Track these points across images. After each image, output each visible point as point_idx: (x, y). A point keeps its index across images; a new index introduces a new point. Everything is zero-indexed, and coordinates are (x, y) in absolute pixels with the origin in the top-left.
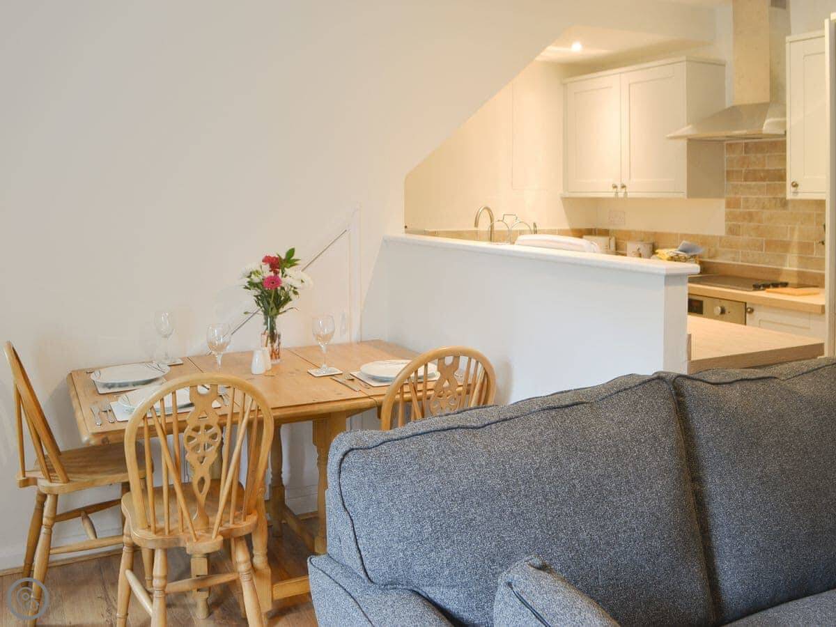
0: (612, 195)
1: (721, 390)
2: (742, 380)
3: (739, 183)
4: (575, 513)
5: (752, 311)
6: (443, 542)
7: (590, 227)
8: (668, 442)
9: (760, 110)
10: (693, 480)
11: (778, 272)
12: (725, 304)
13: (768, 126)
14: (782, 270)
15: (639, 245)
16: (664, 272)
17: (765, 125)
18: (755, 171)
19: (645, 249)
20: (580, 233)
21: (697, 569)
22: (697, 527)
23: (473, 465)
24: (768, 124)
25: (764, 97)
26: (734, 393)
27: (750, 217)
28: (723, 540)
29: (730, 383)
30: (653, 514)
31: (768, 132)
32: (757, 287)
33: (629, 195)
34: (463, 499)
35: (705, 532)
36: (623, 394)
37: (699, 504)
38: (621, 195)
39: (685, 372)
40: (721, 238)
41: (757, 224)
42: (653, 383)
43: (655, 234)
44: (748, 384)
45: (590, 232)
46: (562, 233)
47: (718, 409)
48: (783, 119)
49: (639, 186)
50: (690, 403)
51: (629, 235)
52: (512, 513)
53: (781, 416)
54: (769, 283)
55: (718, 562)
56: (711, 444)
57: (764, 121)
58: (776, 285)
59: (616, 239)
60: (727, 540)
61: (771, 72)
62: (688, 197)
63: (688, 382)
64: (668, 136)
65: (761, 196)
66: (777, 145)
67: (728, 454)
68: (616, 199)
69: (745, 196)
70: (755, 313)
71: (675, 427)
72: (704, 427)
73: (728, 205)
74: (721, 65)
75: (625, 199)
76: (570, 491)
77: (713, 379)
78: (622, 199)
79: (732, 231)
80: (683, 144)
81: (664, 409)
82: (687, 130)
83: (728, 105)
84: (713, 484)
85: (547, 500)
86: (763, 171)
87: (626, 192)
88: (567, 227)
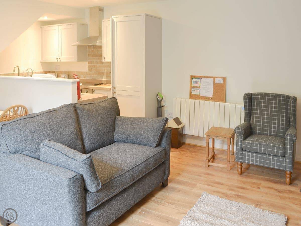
0: (56, 61)
1: (84, 106)
2: (89, 104)
3: (91, 57)
4: (54, 133)
5: (94, 91)
6: (27, 141)
7: (49, 70)
8: (73, 117)
9: (96, 38)
10: (79, 125)
11: (101, 81)
12: (87, 90)
13: (98, 43)
14: (102, 80)
15: (65, 75)
16: (71, 81)
17: (97, 42)
18: (95, 54)
19: (66, 76)
20: (46, 72)
21: (80, 143)
22: (80, 134)
23: (32, 125)
24: (98, 42)
25: (97, 35)
26: (87, 107)
27: (94, 66)
28: (85, 137)
29: (86, 105)
30: (71, 132)
31: (98, 44)
32: (95, 85)
33: (62, 61)
34: (30, 132)
35: (82, 136)
36: (63, 108)
37: (80, 130)
38: (59, 61)
39: (77, 103)
40: (87, 72)
41: (96, 68)
42: (70, 105)
43: (69, 72)
44: (90, 105)
45: (50, 72)
46: (41, 73)
47: (83, 110)
48: (101, 41)
49: (64, 58)
50: (78, 109)
51: (61, 73)
52: (41, 134)
53: (97, 110)
54: (99, 84)
55: (84, 141)
56: (82, 117)
57: (97, 41)
58: (100, 84)
59: (57, 74)
60: (86, 137)
61: (99, 28)
62: (78, 61)
63: (77, 105)
64: (72, 45)
65: (97, 61)
66: (100, 47)
67: (86, 119)
68: (57, 62)
69: (93, 61)
70: (95, 91)
71: (74, 114)
72: (80, 113)
73: (89, 63)
74: (87, 25)
75: (60, 62)
76: (53, 128)
77: (83, 104)
78: (59, 62)
79: (90, 70)
80: (76, 47)
81: (72, 110)
82: (77, 43)
83: (88, 36)
84: (83, 126)
85: (48, 131)
86: (97, 54)
87: (60, 60)
88: (42, 71)
